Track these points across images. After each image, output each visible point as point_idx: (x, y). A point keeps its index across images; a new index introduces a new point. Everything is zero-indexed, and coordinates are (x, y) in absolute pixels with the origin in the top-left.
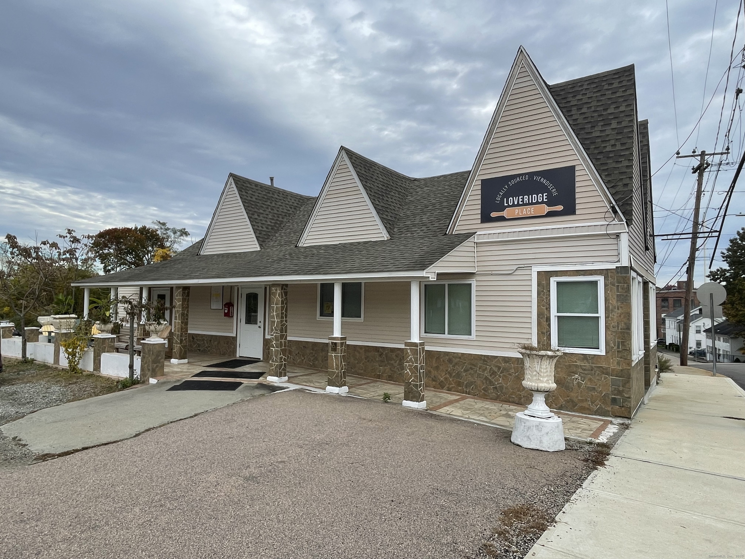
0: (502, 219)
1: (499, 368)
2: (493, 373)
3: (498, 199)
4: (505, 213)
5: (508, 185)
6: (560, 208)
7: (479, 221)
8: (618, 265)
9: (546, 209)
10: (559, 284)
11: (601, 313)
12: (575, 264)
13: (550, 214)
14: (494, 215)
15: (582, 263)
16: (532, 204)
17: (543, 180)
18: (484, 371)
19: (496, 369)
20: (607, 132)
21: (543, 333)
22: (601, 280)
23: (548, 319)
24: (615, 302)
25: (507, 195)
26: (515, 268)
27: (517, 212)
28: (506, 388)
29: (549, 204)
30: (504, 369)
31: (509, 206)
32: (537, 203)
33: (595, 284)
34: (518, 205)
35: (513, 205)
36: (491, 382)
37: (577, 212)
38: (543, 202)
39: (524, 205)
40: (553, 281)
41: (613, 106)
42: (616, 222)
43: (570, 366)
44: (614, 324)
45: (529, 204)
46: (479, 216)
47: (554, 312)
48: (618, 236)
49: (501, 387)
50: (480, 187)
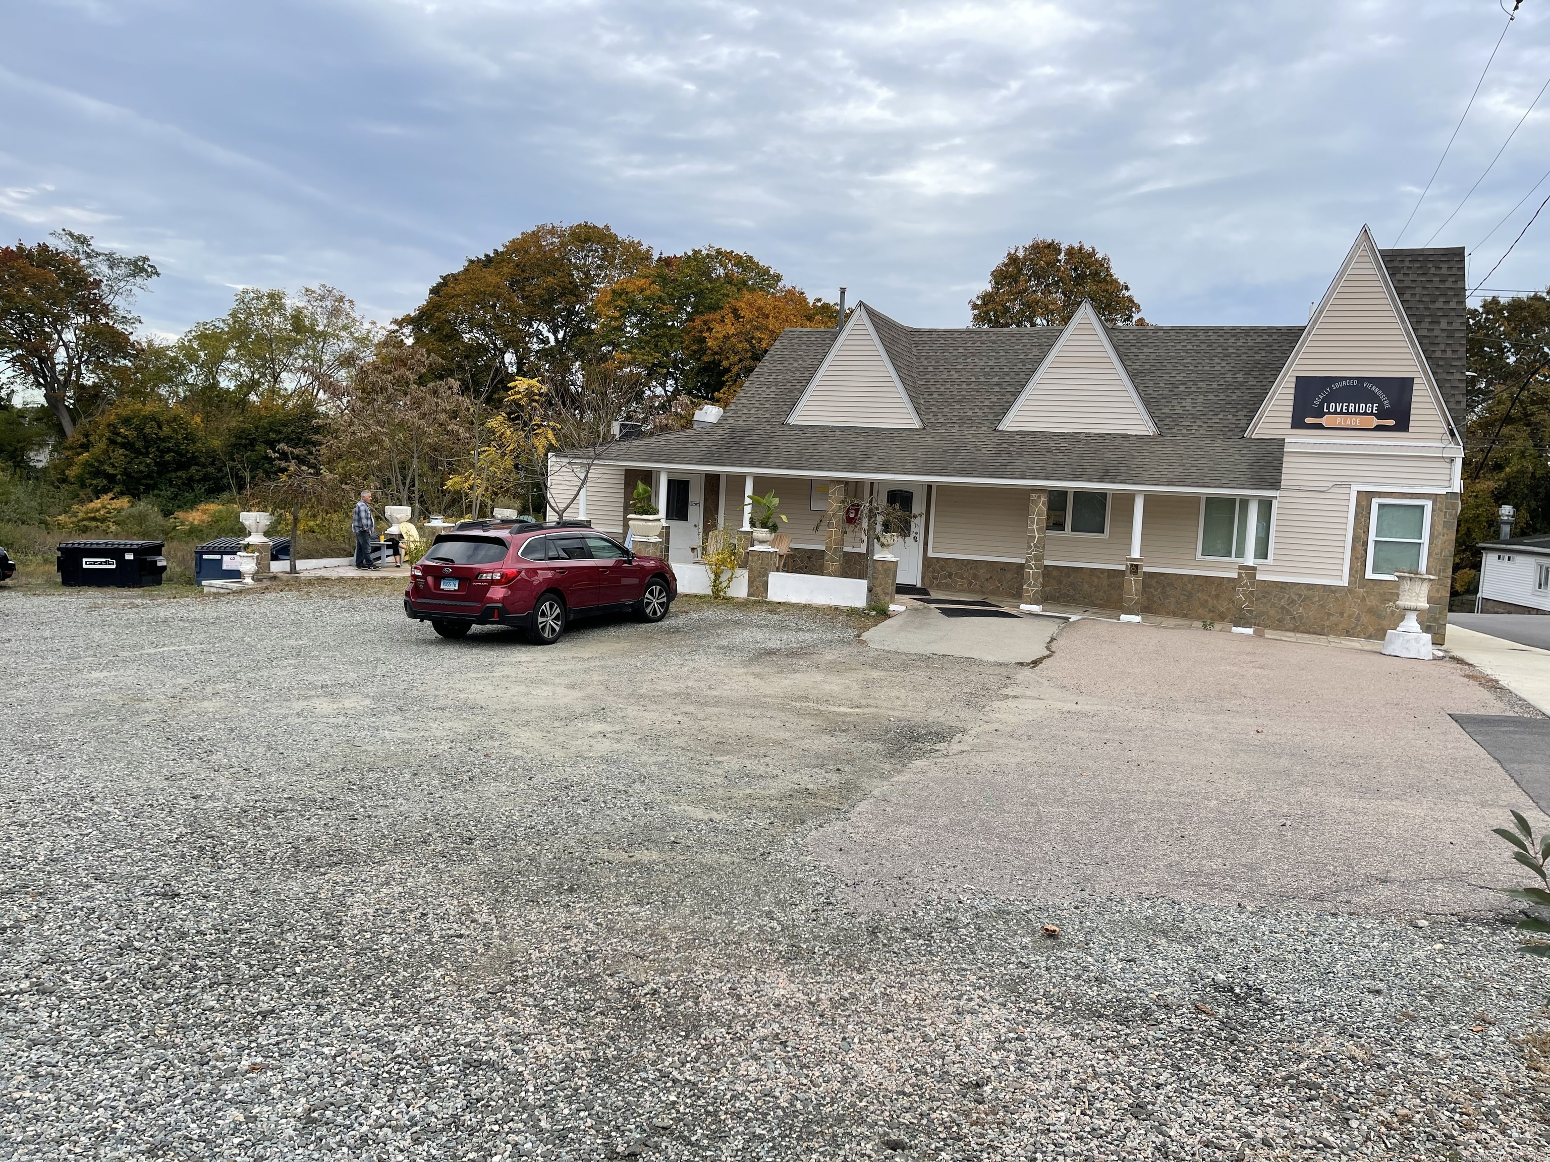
0: (1319, 426)
1: (1300, 596)
2: (1293, 602)
3: (1317, 402)
4: (1324, 421)
5: (1331, 388)
6: (1391, 422)
7: (1289, 426)
8: (1449, 490)
9: (1375, 422)
10: (1381, 506)
11: (1426, 539)
12: (1402, 486)
13: (1379, 428)
14: (1309, 420)
15: (1410, 486)
16: (1359, 414)
17: (1375, 389)
18: (1280, 599)
19: (1296, 598)
20: (1436, 333)
21: (1357, 558)
22: (1428, 504)
23: (1365, 544)
24: (1440, 528)
25: (1328, 400)
26: (1330, 484)
27: (1339, 420)
28: (1308, 618)
29: (1379, 416)
30: (1306, 598)
31: (1329, 413)
32: (1365, 413)
33: (1422, 507)
34: (1341, 413)
35: (1335, 413)
36: (1287, 611)
37: (1410, 429)
38: (1372, 414)
39: (1348, 413)
40: (1375, 502)
41: (1442, 299)
42: (1452, 445)
43: (1385, 593)
44: (1437, 550)
45: (1354, 414)
46: (1290, 420)
47: (1372, 537)
48: (1452, 460)
49: (1301, 617)
50: (1293, 385)
